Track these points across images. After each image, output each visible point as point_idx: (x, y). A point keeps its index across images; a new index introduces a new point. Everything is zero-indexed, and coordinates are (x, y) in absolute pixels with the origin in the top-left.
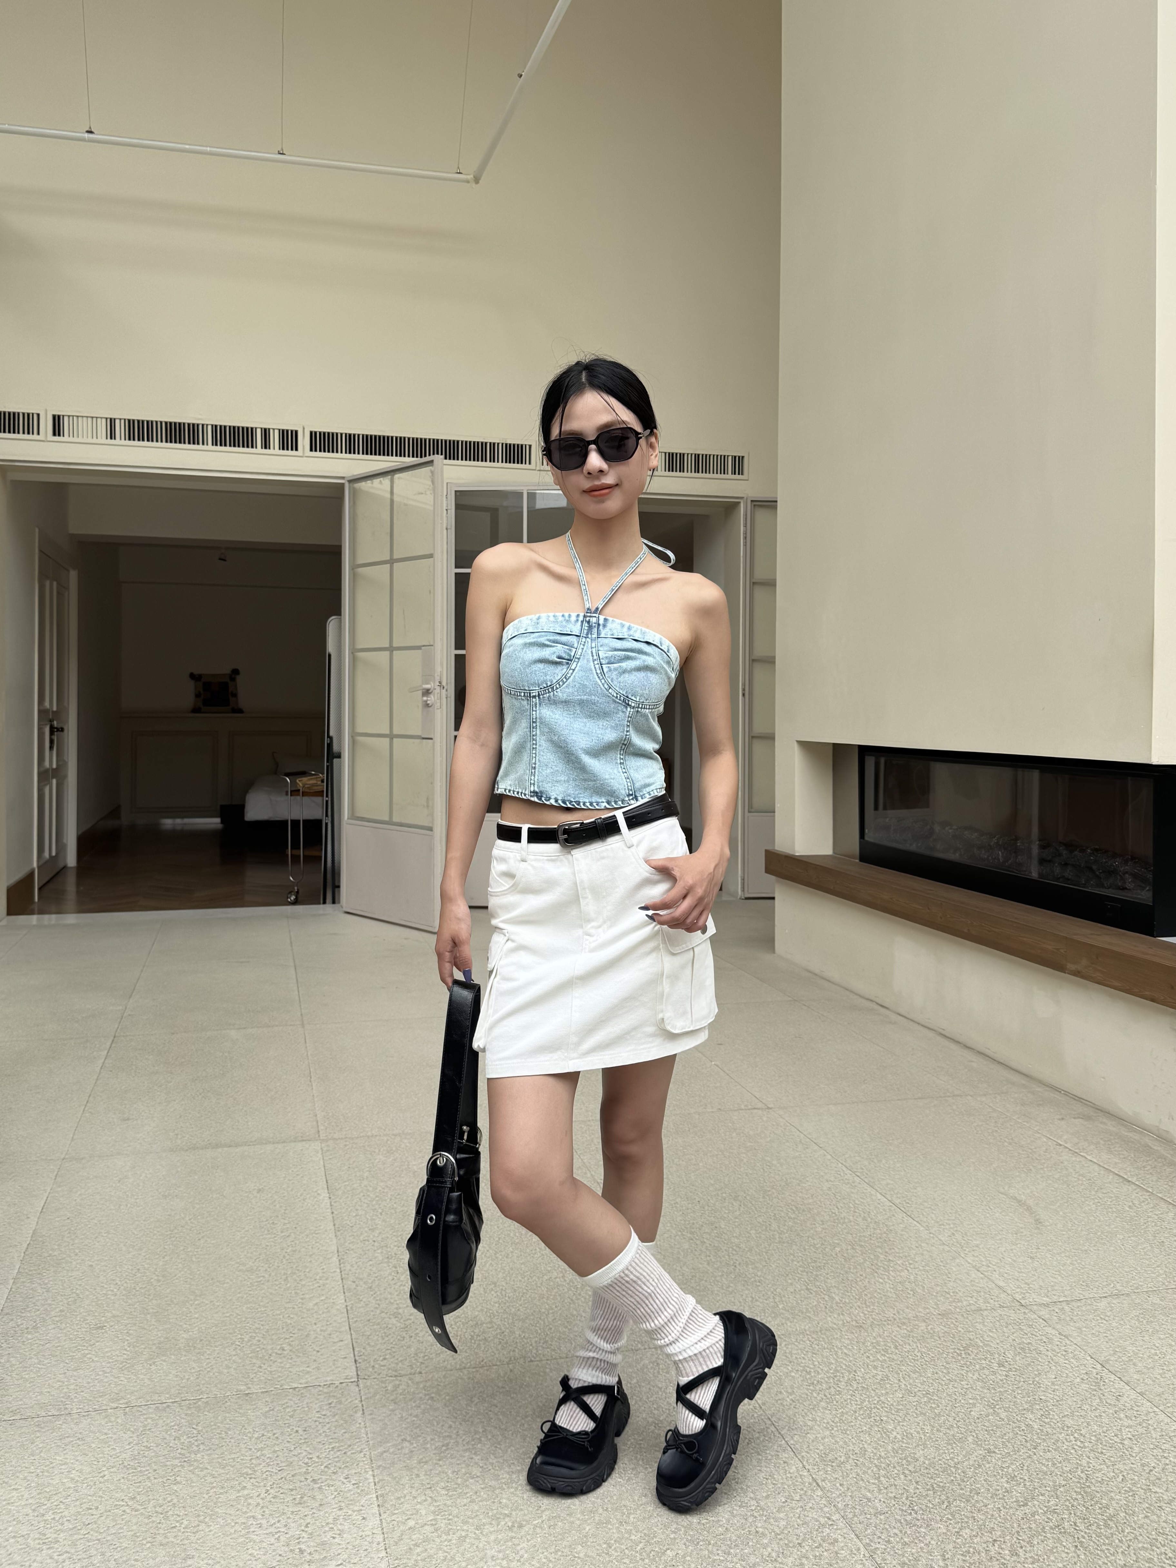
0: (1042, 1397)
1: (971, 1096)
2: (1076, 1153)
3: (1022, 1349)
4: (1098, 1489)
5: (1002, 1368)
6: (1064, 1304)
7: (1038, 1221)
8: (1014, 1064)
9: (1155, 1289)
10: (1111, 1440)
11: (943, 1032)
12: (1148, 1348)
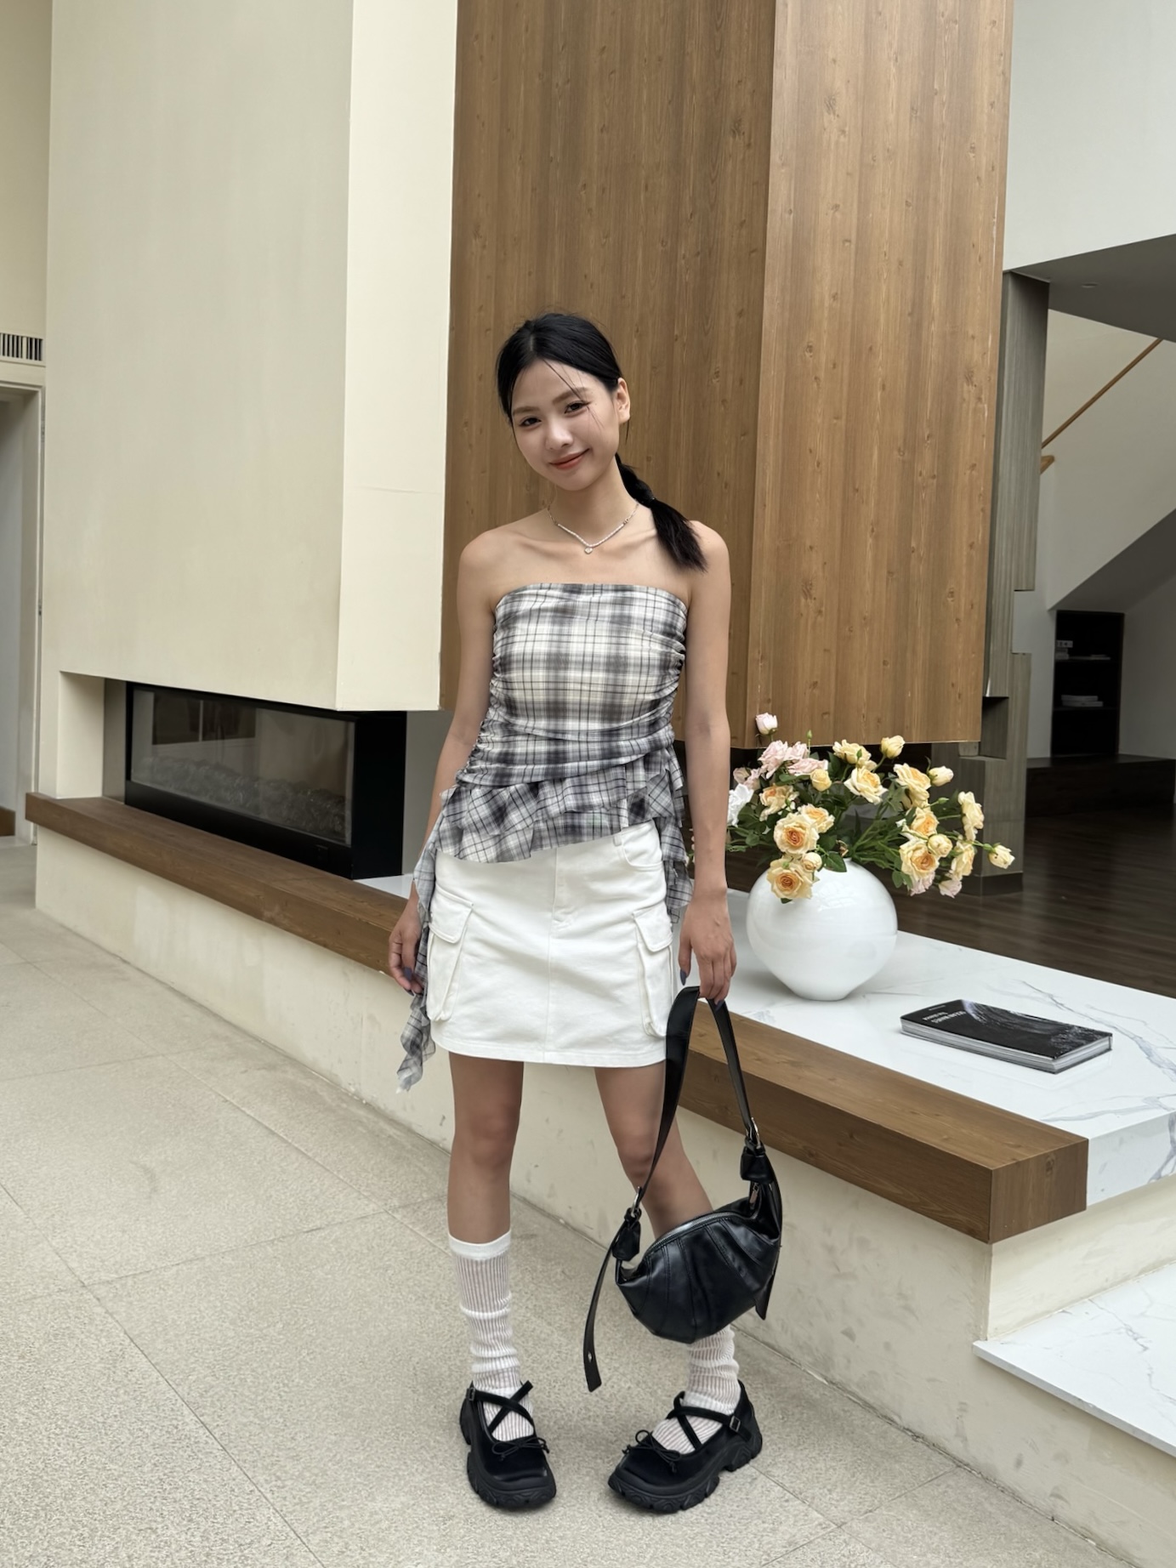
0: (47, 1387)
1: (163, 1055)
2: (238, 1108)
3: (56, 1336)
4: (49, 1478)
5: (21, 1361)
6: (129, 1278)
7: (155, 1190)
8: (227, 1017)
9: (234, 1248)
10: (94, 1420)
11: (172, 986)
12: (190, 1314)
